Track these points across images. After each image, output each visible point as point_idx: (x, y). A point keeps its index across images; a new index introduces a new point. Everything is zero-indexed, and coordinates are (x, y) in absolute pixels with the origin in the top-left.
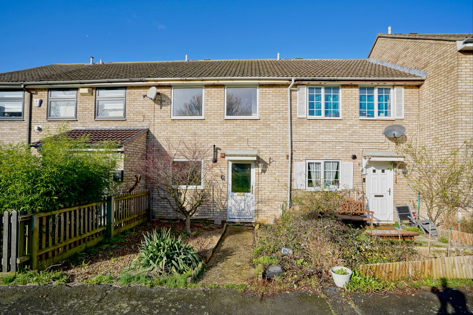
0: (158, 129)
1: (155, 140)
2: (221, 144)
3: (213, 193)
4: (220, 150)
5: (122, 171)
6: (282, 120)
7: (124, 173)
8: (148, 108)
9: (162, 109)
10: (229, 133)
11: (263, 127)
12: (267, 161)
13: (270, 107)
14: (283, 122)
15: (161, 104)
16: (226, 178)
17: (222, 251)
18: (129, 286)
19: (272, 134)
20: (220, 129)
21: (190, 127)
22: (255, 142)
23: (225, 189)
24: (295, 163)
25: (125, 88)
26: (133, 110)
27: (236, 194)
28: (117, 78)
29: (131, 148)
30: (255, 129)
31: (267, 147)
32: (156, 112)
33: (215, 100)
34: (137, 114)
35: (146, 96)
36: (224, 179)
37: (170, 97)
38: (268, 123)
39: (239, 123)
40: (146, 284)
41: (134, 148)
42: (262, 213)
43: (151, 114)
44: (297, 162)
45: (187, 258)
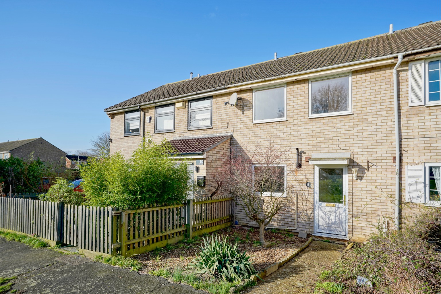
0: (241, 135)
1: (238, 145)
2: (306, 147)
3: (297, 202)
4: (305, 153)
5: (205, 177)
6: (385, 112)
7: (206, 178)
8: (231, 114)
9: (245, 115)
10: (315, 134)
11: (358, 123)
12: (365, 165)
13: (367, 97)
14: (387, 115)
15: (243, 109)
16: (312, 185)
17: (290, 268)
18: (179, 284)
19: (371, 130)
20: (304, 130)
21: (271, 130)
22: (348, 143)
23: (311, 198)
24: (405, 168)
25: (211, 97)
26: (218, 118)
27: (324, 204)
28: (205, 89)
29: (213, 155)
30: (348, 127)
31: (363, 148)
32: (238, 117)
33: (298, 98)
34: (221, 122)
35: (228, 103)
36: (309, 187)
37: (251, 101)
38: (365, 117)
39: (327, 121)
40: (193, 285)
41: (217, 155)
42: (358, 230)
43: (234, 120)
44: (409, 166)
45: (239, 267)
